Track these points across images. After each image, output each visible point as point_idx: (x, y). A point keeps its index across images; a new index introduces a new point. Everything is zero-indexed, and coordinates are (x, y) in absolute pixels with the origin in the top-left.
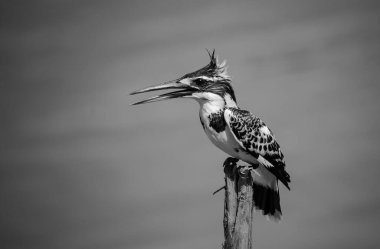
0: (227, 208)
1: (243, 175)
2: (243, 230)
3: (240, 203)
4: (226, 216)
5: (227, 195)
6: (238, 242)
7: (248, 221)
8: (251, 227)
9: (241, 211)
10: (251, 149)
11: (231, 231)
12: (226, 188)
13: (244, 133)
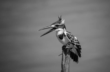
0: (62, 60)
1: (68, 51)
2: (67, 66)
3: (67, 59)
4: (62, 62)
5: (63, 56)
6: (65, 70)
7: (68, 64)
8: (69, 66)
9: (66, 61)
10: (73, 42)
11: (63, 67)
12: (62, 54)
13: (71, 38)
